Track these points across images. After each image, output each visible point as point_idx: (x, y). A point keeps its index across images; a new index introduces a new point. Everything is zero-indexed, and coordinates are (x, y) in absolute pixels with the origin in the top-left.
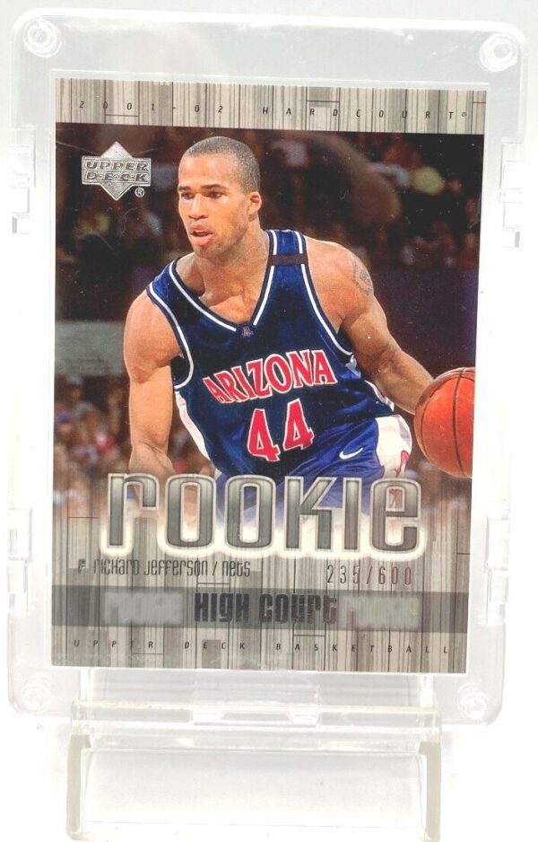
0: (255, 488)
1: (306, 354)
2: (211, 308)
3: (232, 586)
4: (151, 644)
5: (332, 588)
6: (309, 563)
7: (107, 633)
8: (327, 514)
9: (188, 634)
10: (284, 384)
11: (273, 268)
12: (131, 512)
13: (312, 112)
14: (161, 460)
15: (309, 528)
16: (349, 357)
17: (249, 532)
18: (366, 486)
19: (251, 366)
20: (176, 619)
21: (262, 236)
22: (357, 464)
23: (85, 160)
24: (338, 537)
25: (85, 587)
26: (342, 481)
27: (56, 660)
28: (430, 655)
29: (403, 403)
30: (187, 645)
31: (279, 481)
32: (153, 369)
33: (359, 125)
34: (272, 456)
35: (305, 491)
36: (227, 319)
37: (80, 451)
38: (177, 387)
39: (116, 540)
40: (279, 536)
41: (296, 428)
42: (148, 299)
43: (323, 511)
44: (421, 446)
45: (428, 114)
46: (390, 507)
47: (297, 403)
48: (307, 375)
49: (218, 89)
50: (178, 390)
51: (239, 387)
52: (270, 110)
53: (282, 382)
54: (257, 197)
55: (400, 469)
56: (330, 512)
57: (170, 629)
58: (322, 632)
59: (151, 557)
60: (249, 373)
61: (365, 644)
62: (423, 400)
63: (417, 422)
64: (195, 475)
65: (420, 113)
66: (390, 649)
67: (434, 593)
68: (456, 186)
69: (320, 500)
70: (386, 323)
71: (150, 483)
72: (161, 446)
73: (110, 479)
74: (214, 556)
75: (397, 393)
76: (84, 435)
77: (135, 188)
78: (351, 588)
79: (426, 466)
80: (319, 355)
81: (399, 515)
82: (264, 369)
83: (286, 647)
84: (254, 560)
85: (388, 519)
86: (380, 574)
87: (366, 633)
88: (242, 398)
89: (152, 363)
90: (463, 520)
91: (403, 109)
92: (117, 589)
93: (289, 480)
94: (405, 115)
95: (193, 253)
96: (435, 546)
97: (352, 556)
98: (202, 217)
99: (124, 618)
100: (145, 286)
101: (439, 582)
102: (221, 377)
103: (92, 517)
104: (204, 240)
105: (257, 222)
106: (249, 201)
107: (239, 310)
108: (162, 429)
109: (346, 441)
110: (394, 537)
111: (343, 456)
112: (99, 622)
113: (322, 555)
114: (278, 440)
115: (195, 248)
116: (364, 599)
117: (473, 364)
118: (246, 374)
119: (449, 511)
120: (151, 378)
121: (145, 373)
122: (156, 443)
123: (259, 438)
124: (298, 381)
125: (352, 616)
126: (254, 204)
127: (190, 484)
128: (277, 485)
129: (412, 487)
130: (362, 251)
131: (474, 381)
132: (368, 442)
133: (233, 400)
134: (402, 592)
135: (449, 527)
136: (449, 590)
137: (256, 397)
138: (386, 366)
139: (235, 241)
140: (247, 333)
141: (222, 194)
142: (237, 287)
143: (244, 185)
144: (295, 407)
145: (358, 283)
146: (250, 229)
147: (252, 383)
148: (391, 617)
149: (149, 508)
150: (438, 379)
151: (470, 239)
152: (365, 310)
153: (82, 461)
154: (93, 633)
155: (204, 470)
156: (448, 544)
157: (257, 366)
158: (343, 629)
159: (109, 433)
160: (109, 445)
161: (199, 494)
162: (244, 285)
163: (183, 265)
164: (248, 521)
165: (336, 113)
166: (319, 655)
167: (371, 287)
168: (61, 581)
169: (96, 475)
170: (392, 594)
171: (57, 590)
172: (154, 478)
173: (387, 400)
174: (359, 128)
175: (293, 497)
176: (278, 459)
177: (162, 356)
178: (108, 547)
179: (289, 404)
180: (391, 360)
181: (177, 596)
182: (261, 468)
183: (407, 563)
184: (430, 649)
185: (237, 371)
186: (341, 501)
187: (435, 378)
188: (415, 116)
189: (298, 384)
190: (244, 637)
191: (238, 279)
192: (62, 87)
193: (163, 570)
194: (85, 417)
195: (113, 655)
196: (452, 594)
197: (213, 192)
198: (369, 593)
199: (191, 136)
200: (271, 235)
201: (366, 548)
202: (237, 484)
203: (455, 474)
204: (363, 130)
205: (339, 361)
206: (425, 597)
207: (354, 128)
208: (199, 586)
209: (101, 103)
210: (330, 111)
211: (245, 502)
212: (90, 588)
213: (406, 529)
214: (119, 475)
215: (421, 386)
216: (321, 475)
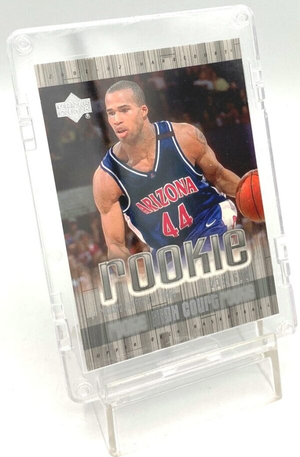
0: (171, 252)
1: (182, 180)
2: (133, 167)
3: (168, 303)
4: (135, 344)
5: (214, 290)
6: (202, 281)
7: (113, 345)
8: (205, 256)
9: (152, 334)
10: (175, 197)
11: (159, 141)
12: (113, 281)
13: (163, 61)
14: (123, 250)
15: (199, 265)
16: (202, 177)
17: (172, 275)
18: (221, 236)
19: (157, 192)
20: (145, 328)
21: (151, 127)
22: (215, 228)
23: (58, 105)
24: (212, 265)
25: (97, 325)
26: (209, 238)
27: (89, 368)
28: (262, 310)
29: (229, 193)
30: (153, 339)
31: (181, 246)
32: (111, 205)
33: (186, 63)
34: (175, 234)
35: (194, 248)
36: (141, 171)
37: (82, 256)
38: (124, 211)
39: (108, 297)
40: (186, 272)
41: (184, 218)
42: (102, 170)
43: (203, 254)
44: (241, 211)
45: (216, 53)
46: (233, 244)
47: (182, 205)
48: (184, 190)
49: (117, 57)
50: (125, 213)
51: (153, 204)
52: (144, 62)
53: (173, 196)
54: (145, 107)
55: (234, 225)
56: (207, 254)
57: (143, 334)
58: (213, 313)
59: (127, 300)
60: (157, 196)
61: (234, 313)
62: (238, 190)
63: (237, 201)
64: (141, 253)
65: (212, 53)
66: (245, 312)
67: (259, 280)
68: (234, 85)
69: (201, 250)
70: (215, 157)
71: (120, 263)
72: (122, 243)
73: (99, 266)
74: (157, 291)
75: (227, 190)
76: (83, 247)
77: (85, 114)
78: (222, 288)
79: (245, 220)
80: (188, 179)
81: (237, 247)
82: (164, 192)
83: (199, 326)
84: (177, 287)
85: (233, 250)
86: (234, 277)
87: (233, 307)
88: (156, 209)
89: (110, 202)
90: (265, 242)
91: (205, 53)
92: (114, 321)
93: (185, 244)
94: (206, 55)
95: (120, 142)
96: (255, 257)
97: (221, 272)
98: (121, 123)
99: (120, 336)
101: (260, 274)
102: (144, 201)
103: (94, 288)
104: (123, 134)
105: (147, 120)
106: (142, 110)
107: (147, 165)
108: (121, 234)
110: (237, 258)
111: (207, 226)
112: (107, 342)
113: (207, 276)
114: (177, 225)
115: (120, 139)
116: (229, 291)
117: (256, 168)
119: (258, 239)
120: (111, 209)
121: (107, 208)
122: (119, 242)
123: (168, 227)
124: (181, 194)
125: (226, 301)
126: (144, 111)
127: (139, 258)
128: (180, 248)
129: (241, 232)
130: (198, 125)
131: (258, 175)
132: (218, 215)
133: (152, 211)
134: (245, 283)
135: (260, 246)
136: (265, 276)
137: (163, 207)
138: (219, 177)
139: (139, 131)
140: (152, 176)
141: (128, 109)
142: (144, 154)
143: (138, 103)
144: (181, 207)
145: (199, 141)
146: (145, 125)
147: (159, 200)
148: (242, 297)
149: (122, 276)
150: (242, 178)
151: (244, 109)
152: (205, 153)
153: (84, 261)
154: (106, 347)
155: (144, 249)
156: (261, 254)
157: (160, 191)
158: (223, 309)
159: (95, 243)
160: (96, 249)
161: (144, 262)
162: (147, 153)
163: (116, 149)
164: (170, 269)
165: (175, 59)
166: (214, 325)
167: (206, 141)
168: (84, 326)
169: (92, 266)
170: (241, 285)
171: (83, 331)
172: (121, 260)
173: (222, 194)
174: (186, 65)
175: (189, 252)
176: (179, 235)
178: (105, 301)
179: (179, 207)
180: (221, 174)
181: (143, 316)
182: (172, 241)
183: (244, 269)
184: (262, 307)
185: (152, 196)
186: (211, 247)
187: (241, 177)
188: (210, 55)
189: (181, 196)
190: (178, 326)
191: (144, 150)
192: (38, 69)
193: (134, 306)
194: (81, 238)
195: (118, 356)
196: (266, 278)
197: (124, 109)
198: (231, 288)
199: (108, 83)
200: (155, 125)
201: (225, 267)
202: (161, 252)
203: (258, 221)
204: (188, 66)
205: (197, 180)
206: (255, 282)
207: (184, 66)
208: (153, 308)
209: (60, 74)
210: (172, 59)
211: (167, 260)
212: (100, 325)
213: (241, 253)
214: (104, 263)
215: (236, 183)
216: (199, 237)
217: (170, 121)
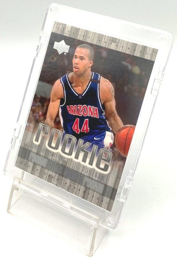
0: (71, 139)
1: (93, 108)
2: (73, 88)
3: (60, 163)
4: (37, 170)
5: (83, 173)
6: (79, 164)
7: (29, 163)
8: (87, 153)
9: (46, 171)
10: (86, 114)
11: (91, 82)
12: (42, 134)
13: (111, 44)
14: (52, 123)
15: (81, 155)
16: (104, 112)
17: (67, 150)
18: (99, 148)
19: (79, 106)
20: (44, 166)
21: (90, 73)
22: (98, 142)
23: (56, 43)
24: (88, 160)
25: (27, 149)
26: (93, 145)
27: (16, 165)
28: (103, 203)
29: (114, 130)
30: (45, 174)
31: (78, 139)
34: (78, 132)
35: (83, 144)
36: (76, 92)
37: (35, 114)
38: (60, 106)
39: (37, 140)
40: (74, 154)
41: (85, 127)
42: (60, 81)
43: (86, 151)
44: (115, 143)
45: (141, 52)
46: (103, 157)
48: (92, 113)
49: (90, 32)
51: (75, 111)
52: (101, 40)
53: (85, 113)
54: (92, 62)
55: (108, 148)
57: (43, 168)
58: (77, 184)
59: (43, 147)
60: (78, 108)
61: (87, 192)
63: (116, 136)
64: (59, 130)
65: (138, 51)
66: (93, 196)
67: (108, 186)
68: (144, 73)
69: (86, 148)
71: (48, 128)
72: (53, 120)
73: (40, 124)
74: (57, 153)
75: (113, 126)
77: (64, 52)
78: (88, 175)
79: (116, 149)
80: (96, 109)
81: (105, 160)
82: (82, 108)
83: (68, 185)
84: (66, 158)
85: (102, 160)
86: (96, 174)
87: (88, 189)
88: (75, 114)
89: (56, 98)
90: (121, 168)
91: (135, 49)
92: (34, 152)
94: (135, 50)
95: (73, 73)
96: (112, 172)
97: (90, 167)
98: (78, 64)
99: (33, 161)
100: (60, 78)
101: (111, 183)
102: (71, 107)
103: (33, 132)
104: (77, 70)
105: (90, 69)
106: (90, 63)
107: (80, 91)
108: (54, 116)
109: (97, 135)
110: (102, 166)
111: (95, 138)
112: (27, 159)
113: (83, 163)
114: (80, 128)
115: (74, 71)
116: (90, 180)
117: (135, 125)
118: (77, 108)
119: (118, 164)
121: (54, 100)
122: (52, 119)
123: (76, 126)
124: (89, 114)
125: (86, 183)
127: (57, 132)
129: (110, 154)
130: (114, 84)
131: (134, 130)
132: (102, 137)
133: (72, 114)
134: (100, 182)
135: (117, 169)
136: (112, 187)
137: (78, 115)
138: (112, 117)
140: (80, 97)
141: (84, 59)
142: (81, 84)
143: (89, 59)
144: (87, 121)
145: (111, 93)
146: (88, 70)
147: (78, 111)
148: (96, 188)
149: (46, 135)
150: (125, 126)
151: (143, 89)
152: (111, 101)
153: (35, 117)
154: (26, 161)
155: (61, 129)
156: (116, 173)
157: (80, 107)
158: (83, 186)
159: (43, 112)
161: (58, 135)
162: (83, 84)
163: (70, 75)
164: (68, 147)
165: (117, 45)
166: (75, 190)
167: (114, 95)
168: (22, 145)
170: (97, 181)
171: (21, 147)
173: (110, 127)
174: (122, 51)
175: (80, 145)
176: (79, 133)
177: (59, 97)
178: (35, 141)
179: (85, 120)
180: (114, 116)
181: (46, 160)
182: (74, 134)
183: (103, 174)
184: (103, 201)
185: (75, 106)
186: (91, 151)
187: (124, 125)
188: (137, 51)
189: (89, 115)
190: (59, 177)
191: (82, 82)
192: (55, 23)
193: (45, 152)
194: (38, 106)
195: (28, 169)
196: (113, 188)
198: (92, 179)
199: (80, 43)
200: (93, 73)
201: (94, 166)
202: (68, 136)
203: (123, 155)
204: (123, 52)
205: (101, 112)
206: (106, 186)
207: (120, 51)
208: (52, 159)
209: (63, 29)
210: (116, 44)
211: (68, 142)
212: (28, 150)
213: (106, 165)
214: (42, 124)
215: (120, 126)
216: (88, 142)
217: (101, 75)
